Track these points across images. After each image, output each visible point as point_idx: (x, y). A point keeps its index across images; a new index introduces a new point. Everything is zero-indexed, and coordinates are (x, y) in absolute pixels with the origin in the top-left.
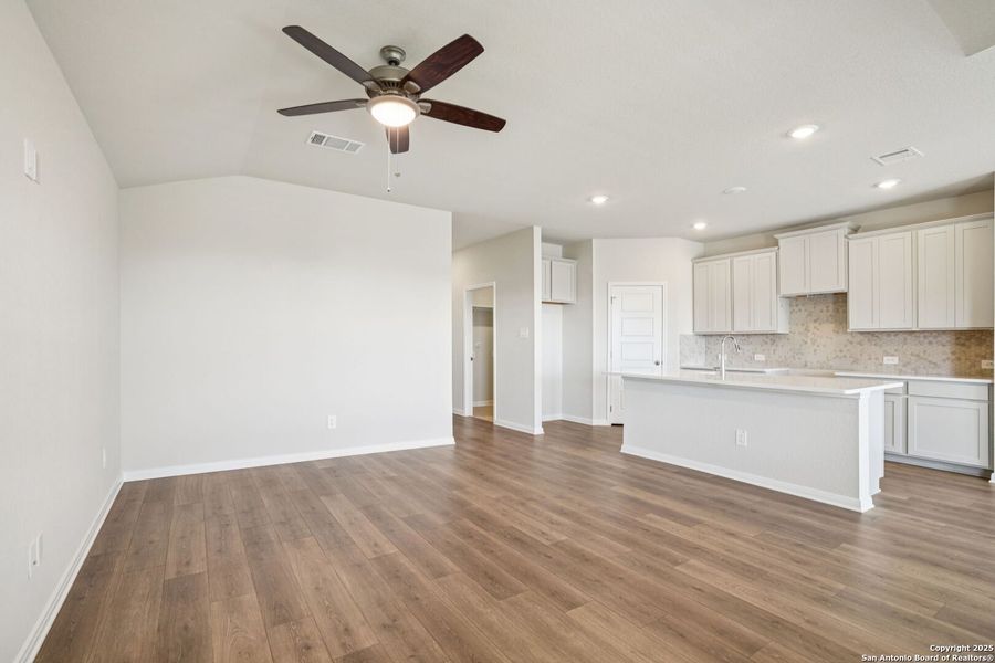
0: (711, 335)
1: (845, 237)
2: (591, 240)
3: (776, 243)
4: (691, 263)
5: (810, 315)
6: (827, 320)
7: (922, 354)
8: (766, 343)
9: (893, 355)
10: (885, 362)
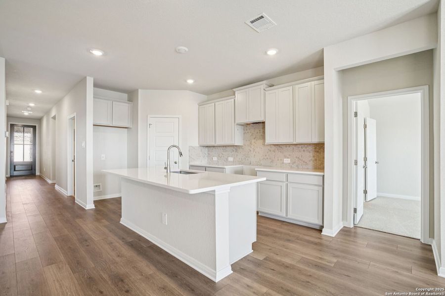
0: (210, 147)
1: (264, 90)
2: (137, 90)
3: (234, 94)
4: (198, 106)
5: (252, 135)
6: (260, 138)
7: (300, 157)
8: (233, 151)
9: (288, 158)
10: (285, 162)
